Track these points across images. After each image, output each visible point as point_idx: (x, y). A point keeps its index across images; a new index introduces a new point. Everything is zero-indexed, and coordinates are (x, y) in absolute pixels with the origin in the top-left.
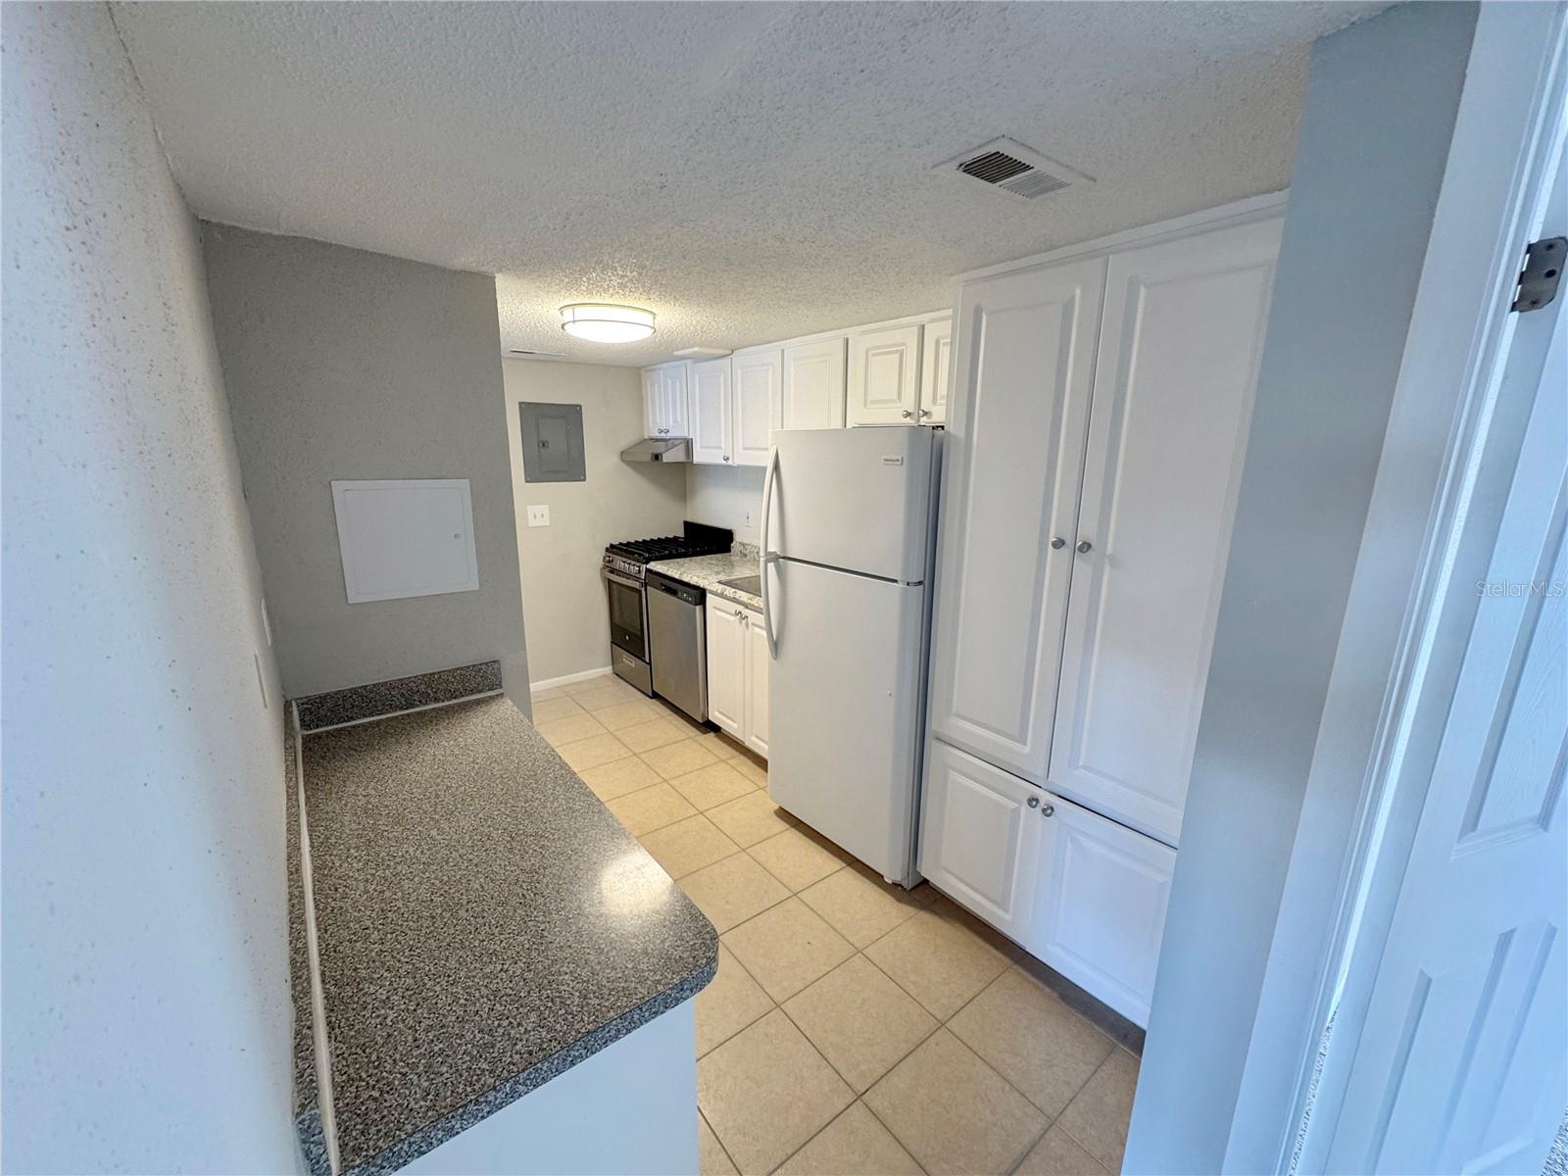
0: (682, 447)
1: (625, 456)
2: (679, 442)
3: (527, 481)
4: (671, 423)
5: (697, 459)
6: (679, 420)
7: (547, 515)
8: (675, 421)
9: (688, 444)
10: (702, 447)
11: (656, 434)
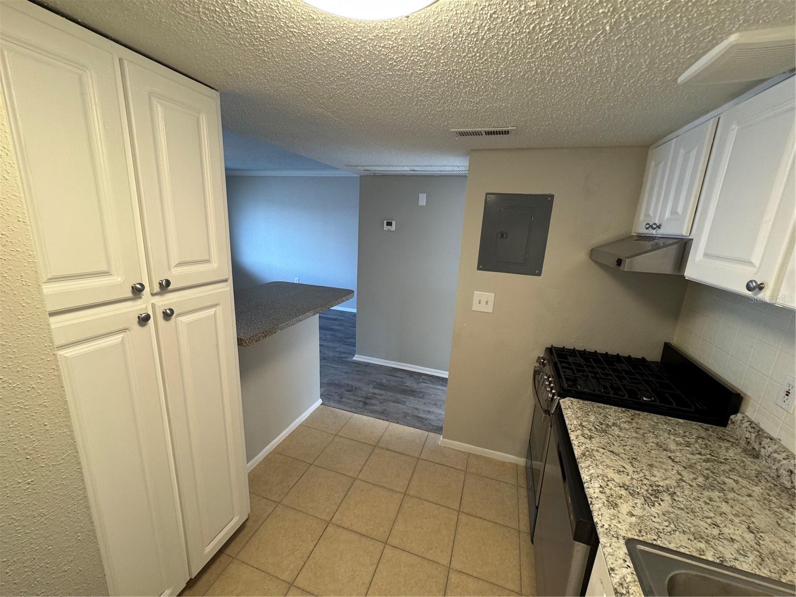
0: (673, 250)
1: (594, 254)
2: (670, 241)
3: (479, 269)
4: (667, 214)
5: (691, 272)
6: (680, 210)
7: (491, 304)
8: (674, 212)
9: (683, 246)
10: (706, 255)
11: (642, 230)
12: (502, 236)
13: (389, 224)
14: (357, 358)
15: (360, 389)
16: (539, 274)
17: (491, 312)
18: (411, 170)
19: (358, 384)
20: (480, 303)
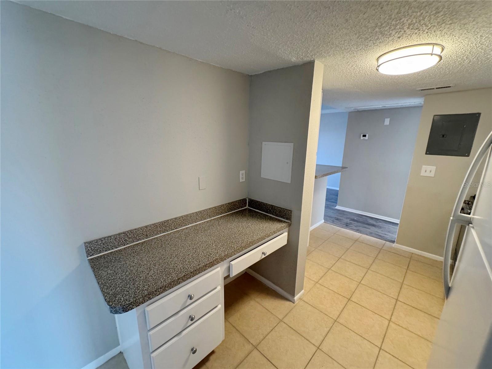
12: (443, 136)
13: (364, 136)
14: (338, 207)
15: (342, 220)
16: (468, 156)
17: (433, 176)
18: (383, 107)
19: (341, 218)
20: (426, 172)
